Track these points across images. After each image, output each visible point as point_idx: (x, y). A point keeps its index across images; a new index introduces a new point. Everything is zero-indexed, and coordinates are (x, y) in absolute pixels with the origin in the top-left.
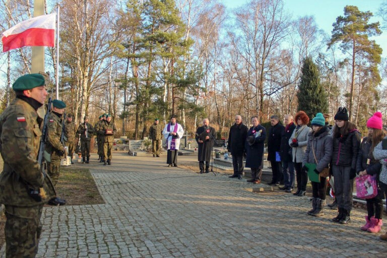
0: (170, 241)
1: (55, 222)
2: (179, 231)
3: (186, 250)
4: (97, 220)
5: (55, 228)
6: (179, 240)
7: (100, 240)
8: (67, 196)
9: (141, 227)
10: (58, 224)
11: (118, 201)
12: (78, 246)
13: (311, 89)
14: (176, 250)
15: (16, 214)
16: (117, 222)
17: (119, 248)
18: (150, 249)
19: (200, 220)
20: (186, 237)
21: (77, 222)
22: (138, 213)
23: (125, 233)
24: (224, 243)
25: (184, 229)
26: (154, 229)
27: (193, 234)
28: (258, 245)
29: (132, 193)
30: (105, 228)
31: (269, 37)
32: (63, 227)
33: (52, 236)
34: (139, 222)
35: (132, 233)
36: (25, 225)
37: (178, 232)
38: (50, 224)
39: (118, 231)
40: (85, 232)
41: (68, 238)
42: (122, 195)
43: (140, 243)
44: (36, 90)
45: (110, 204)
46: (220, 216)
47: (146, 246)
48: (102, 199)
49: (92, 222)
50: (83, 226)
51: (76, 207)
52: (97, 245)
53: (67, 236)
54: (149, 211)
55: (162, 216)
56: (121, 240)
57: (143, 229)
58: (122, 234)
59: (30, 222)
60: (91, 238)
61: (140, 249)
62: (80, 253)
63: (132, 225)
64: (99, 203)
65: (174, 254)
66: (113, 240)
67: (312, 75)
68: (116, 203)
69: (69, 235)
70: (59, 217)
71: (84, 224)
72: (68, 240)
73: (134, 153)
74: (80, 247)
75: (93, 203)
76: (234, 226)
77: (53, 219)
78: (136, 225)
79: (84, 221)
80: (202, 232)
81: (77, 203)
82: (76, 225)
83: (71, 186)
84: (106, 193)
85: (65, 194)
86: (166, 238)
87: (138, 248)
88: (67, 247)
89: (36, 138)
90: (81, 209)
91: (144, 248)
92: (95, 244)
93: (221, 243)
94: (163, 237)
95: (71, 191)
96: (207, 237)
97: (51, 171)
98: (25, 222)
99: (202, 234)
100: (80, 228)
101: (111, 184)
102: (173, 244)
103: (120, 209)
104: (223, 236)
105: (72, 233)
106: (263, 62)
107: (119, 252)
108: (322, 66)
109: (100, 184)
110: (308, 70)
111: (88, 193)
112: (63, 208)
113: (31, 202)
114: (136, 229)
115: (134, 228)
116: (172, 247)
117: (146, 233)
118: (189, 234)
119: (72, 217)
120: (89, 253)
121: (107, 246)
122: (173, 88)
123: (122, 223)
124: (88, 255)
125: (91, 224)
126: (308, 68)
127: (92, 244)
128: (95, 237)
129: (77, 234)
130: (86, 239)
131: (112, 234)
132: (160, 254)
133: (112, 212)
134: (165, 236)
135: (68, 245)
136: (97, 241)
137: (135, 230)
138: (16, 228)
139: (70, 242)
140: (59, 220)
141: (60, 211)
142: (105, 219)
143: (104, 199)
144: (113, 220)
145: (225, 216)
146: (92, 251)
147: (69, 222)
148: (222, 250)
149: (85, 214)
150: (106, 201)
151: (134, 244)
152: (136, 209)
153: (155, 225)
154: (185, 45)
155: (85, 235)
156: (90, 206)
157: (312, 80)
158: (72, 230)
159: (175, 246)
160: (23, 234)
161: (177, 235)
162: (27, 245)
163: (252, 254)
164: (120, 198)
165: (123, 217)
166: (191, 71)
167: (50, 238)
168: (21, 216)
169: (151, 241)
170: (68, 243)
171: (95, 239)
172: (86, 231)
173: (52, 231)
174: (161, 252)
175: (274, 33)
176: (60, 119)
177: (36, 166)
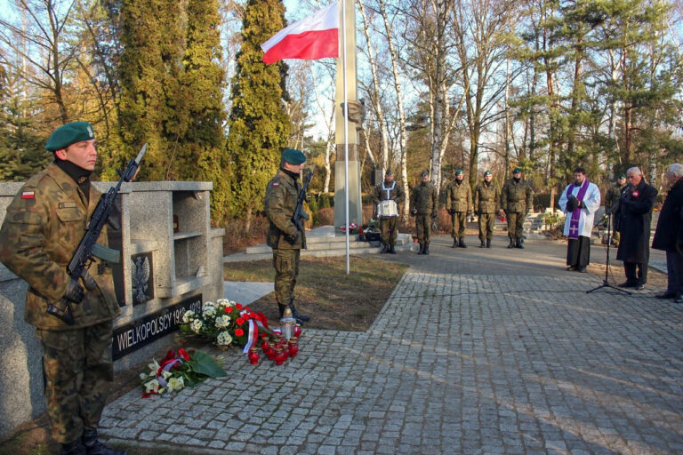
0: (385, 424)
2: (427, 407)
4: (315, 361)
6: (403, 427)
7: (277, 398)
9: (371, 385)
11: (391, 330)
12: (235, 401)
14: (374, 445)
16: (345, 369)
17: (288, 419)
18: (332, 434)
19: (496, 391)
20: (424, 422)
22: (397, 357)
23: (332, 393)
25: (440, 406)
26: (388, 394)
27: (446, 419)
29: (434, 316)
30: (311, 377)
34: (378, 376)
35: (344, 394)
37: (421, 409)
39: (324, 387)
40: (272, 379)
41: (236, 385)
42: (413, 317)
43: (332, 417)
44: (74, 148)
45: (371, 333)
47: (334, 425)
48: (372, 322)
49: (303, 364)
52: (262, 406)
53: (239, 381)
54: (421, 356)
55: (432, 370)
56: (310, 404)
57: (370, 390)
58: (323, 394)
60: (268, 392)
61: (318, 430)
62: (223, 415)
63: (360, 379)
64: (356, 330)
66: (296, 402)
68: (384, 333)
69: (244, 379)
72: (232, 389)
75: (347, 329)
78: (368, 380)
80: (467, 418)
81: (323, 325)
84: (391, 312)
86: (385, 417)
87: (318, 425)
88: (219, 399)
89: (64, 225)
90: (314, 337)
91: (326, 429)
94: (382, 415)
101: (417, 296)
102: (382, 431)
103: (377, 345)
109: (399, 295)
111: (365, 308)
114: (357, 388)
115: (357, 385)
116: (375, 437)
117: (366, 399)
118: (437, 418)
120: (235, 417)
121: (276, 410)
122: (627, 110)
123: (350, 372)
124: (227, 421)
125: (299, 366)
127: (257, 402)
128: (278, 390)
129: (257, 379)
130: (259, 392)
131: (309, 390)
133: (356, 350)
134: (388, 412)
135: (223, 397)
136: (269, 400)
137: (353, 391)
139: (232, 392)
142: (330, 360)
143: (375, 322)
144: (341, 364)
146: (243, 415)
150: (372, 327)
151: (320, 417)
152: (403, 349)
153: (399, 387)
154: (647, 20)
155: (265, 384)
156: (335, 332)
158: (258, 372)
159: (380, 437)
161: (412, 415)
164: (402, 323)
165: (361, 362)
169: (354, 417)
170: (227, 393)
171: (273, 394)
176: (293, 182)
177: (40, 269)
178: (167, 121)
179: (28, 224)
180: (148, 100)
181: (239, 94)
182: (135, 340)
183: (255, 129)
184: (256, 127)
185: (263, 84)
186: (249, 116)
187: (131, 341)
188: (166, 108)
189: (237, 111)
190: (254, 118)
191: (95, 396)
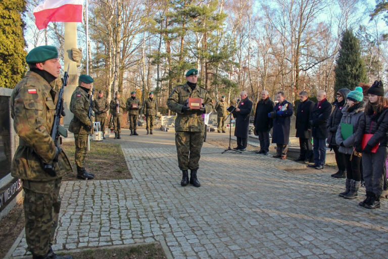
0: (193, 219)
1: (82, 196)
2: (204, 208)
3: (209, 228)
4: (122, 195)
5: (81, 202)
6: (203, 218)
7: (123, 216)
8: (96, 170)
9: (165, 203)
10: (84, 197)
11: (145, 177)
12: (101, 220)
13: (350, 63)
14: (199, 228)
15: (32, 189)
16: (143, 197)
17: (141, 224)
18: (172, 227)
19: (226, 198)
20: (210, 215)
21: (103, 196)
22: (164, 189)
23: (149, 209)
24: (249, 223)
25: (209, 207)
26: (179, 206)
27: (218, 212)
28: (285, 226)
29: (160, 169)
30: (129, 204)
31: (306, 9)
32: (89, 201)
33: (77, 210)
34: (164, 198)
35: (156, 209)
36: (41, 200)
37: (202, 210)
38: (77, 198)
39: (142, 207)
40: (109, 207)
41: (92, 212)
42: (150, 170)
43: (163, 220)
44: (49, 63)
45: (136, 179)
46: (247, 194)
47: (168, 223)
48: (130, 174)
49: (118, 197)
50: (108, 201)
51: (104, 182)
52: (120, 220)
53: (92, 211)
54: (175, 187)
55: (188, 193)
56: (144, 216)
57: (167, 205)
58: (145, 210)
59: (45, 197)
60: (114, 214)
61: (162, 226)
62: (103, 228)
63: (156, 201)
64: (127, 179)
65: (195, 232)
66: (136, 216)
67: (352, 49)
68: (143, 179)
69: (93, 209)
70: (86, 191)
71: (109, 199)
72: (92, 215)
73: (165, 129)
74: (103, 222)
75: (121, 178)
76: (261, 205)
77: (80, 193)
78: (160, 201)
79: (109, 196)
80: (227, 210)
81: (105, 178)
82: (101, 200)
83: (101, 160)
84: (134, 168)
85: (94, 169)
86: (190, 216)
87: (160, 224)
88: (90, 221)
89: (49, 112)
90: (108, 184)
91: (166, 226)
92: (118, 219)
93: (246, 222)
94: (187, 215)
95: (100, 166)
96: (232, 216)
97: (79, 146)
98: (40, 197)
99: (227, 212)
100: (105, 203)
101: (140, 160)
102: (196, 222)
103: (147, 184)
104: (249, 215)
105: (96, 207)
106: (299, 36)
107: (141, 228)
108: (363, 39)
109: (130, 160)
110: (349, 43)
111: (117, 168)
112: (91, 182)
113: (45, 177)
114: (160, 205)
115: (158, 204)
116: (195, 225)
117: (170, 210)
118: (214, 212)
119: (98, 192)
120: (111, 228)
121: (130, 221)
122: (206, 63)
123: (147, 198)
124: (109, 231)
125: (117, 199)
126: (347, 41)
127: (115, 219)
128: (119, 212)
129: (101, 208)
130: (109, 214)
131: (136, 209)
132: (182, 231)
133: (138, 188)
134: (188, 213)
135: (92, 220)
136: (120, 217)
137: (159, 207)
138: (32, 202)
139: (94, 216)
140: (86, 194)
141: (87, 186)
142: (130, 194)
143: (132, 174)
144: (139, 195)
145: (253, 194)
146: (115, 227)
147: (95, 197)
148: (246, 230)
149: (112, 189)
150: (133, 176)
151: (157, 221)
152: (162, 185)
153: (180, 202)
154: (218, 19)
155: (108, 210)
156: (117, 181)
157: (352, 54)
158: (97, 205)
159: (198, 224)
160: (39, 209)
161: (201, 213)
162: (44, 219)
163: (278, 236)
164: (147, 173)
165: (148, 193)
166: (224, 46)
167: (75, 211)
168: (37, 191)
169: (174, 218)
170: (92, 218)
171: (118, 214)
172: (111, 206)
173: (77, 205)
174: (184, 230)
175: (312, 4)
176: (87, 94)
177: (47, 139)
183: (8, 62)
185: (12, 33)
187: (9, 196)
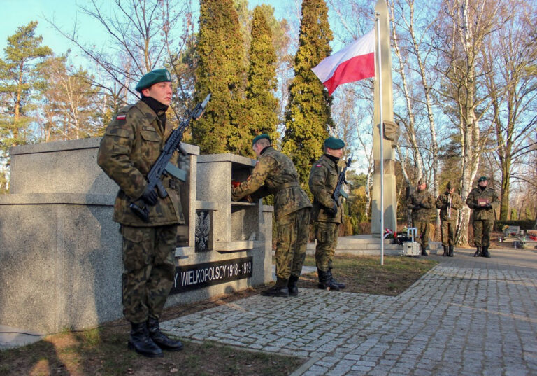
4: (347, 308)
7: (311, 326)
9: (397, 325)
10: (291, 303)
11: (419, 297)
25: (463, 340)
29: (461, 291)
34: (405, 320)
35: (370, 329)
39: (354, 323)
41: (276, 317)
42: (441, 291)
43: (359, 340)
44: (155, 88)
45: (400, 297)
48: (401, 292)
49: (336, 309)
50: (317, 310)
53: (279, 315)
59: (136, 246)
64: (387, 295)
66: (328, 329)
68: (412, 298)
69: (283, 314)
71: (322, 309)
82: (309, 308)
83: (381, 275)
84: (421, 287)
86: (409, 343)
88: (261, 323)
89: (146, 143)
95: (372, 280)
101: (445, 279)
107: (312, 341)
109: (428, 278)
111: (395, 284)
120: (273, 333)
121: (309, 333)
123: (378, 317)
124: (266, 335)
125: (333, 310)
129: (295, 315)
131: (341, 324)
133: (386, 305)
135: (265, 323)
137: (380, 327)
139: (272, 320)
140: (299, 301)
142: (361, 309)
143: (404, 292)
144: (371, 312)
146: (280, 333)
152: (430, 307)
156: (368, 295)
162: (138, 277)
167: (259, 312)
168: (128, 238)
170: (268, 321)
171: (308, 324)
176: (333, 165)
178: (230, 137)
179: (120, 137)
180: (216, 118)
181: (291, 118)
182: (195, 280)
183: (304, 147)
184: (305, 145)
185: (311, 111)
186: (298, 137)
187: (192, 280)
188: (230, 126)
189: (290, 133)
190: (302, 139)
191: (159, 290)
